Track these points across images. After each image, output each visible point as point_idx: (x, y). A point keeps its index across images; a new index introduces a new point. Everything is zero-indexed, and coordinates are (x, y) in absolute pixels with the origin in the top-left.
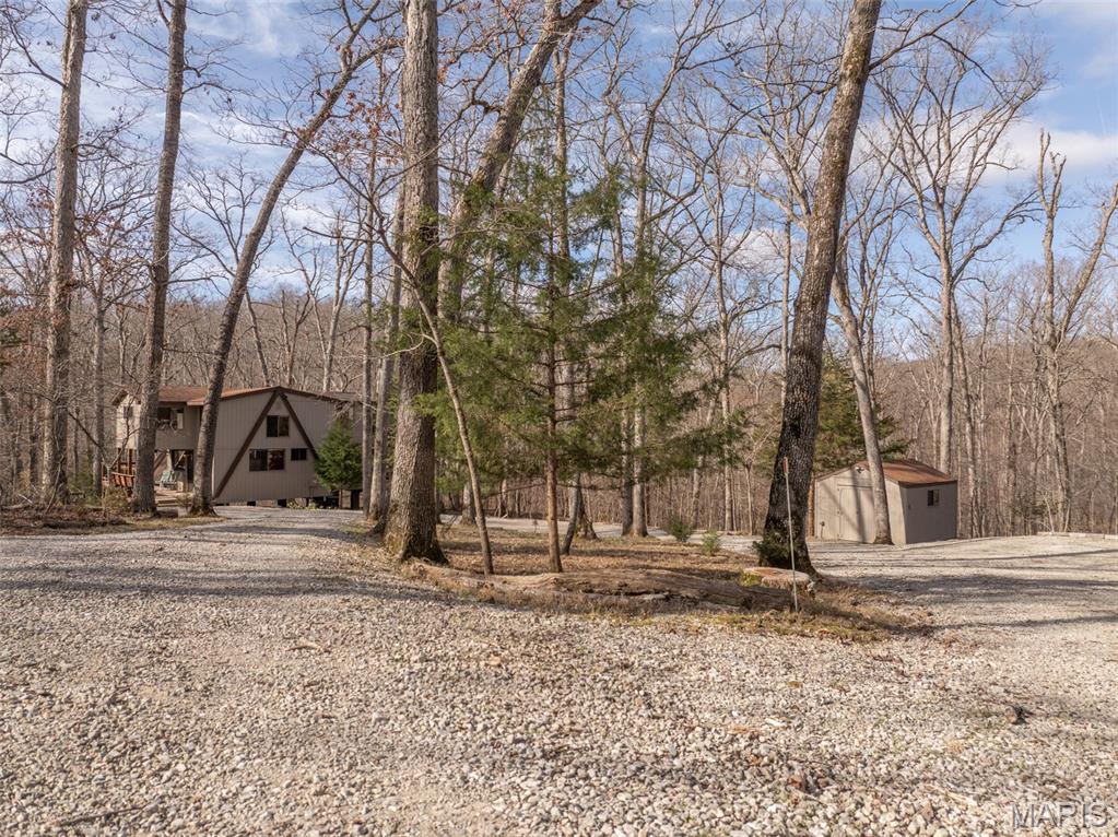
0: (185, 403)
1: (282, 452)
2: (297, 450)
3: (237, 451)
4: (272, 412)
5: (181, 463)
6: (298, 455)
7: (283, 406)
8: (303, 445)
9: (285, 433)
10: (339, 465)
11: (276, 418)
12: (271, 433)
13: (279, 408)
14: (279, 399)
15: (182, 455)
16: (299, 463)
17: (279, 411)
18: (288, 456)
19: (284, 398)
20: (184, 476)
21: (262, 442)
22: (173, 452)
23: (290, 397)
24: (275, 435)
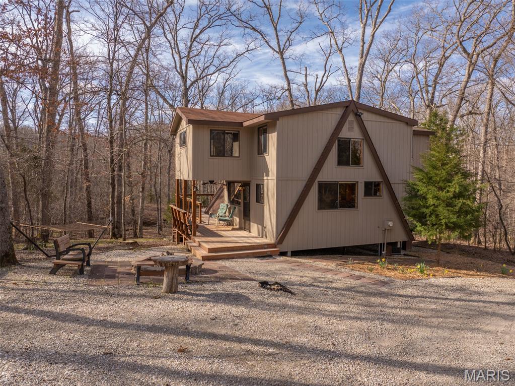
0: (241, 123)
1: (352, 187)
2: (371, 183)
3: (304, 183)
4: (345, 133)
5: (237, 196)
6: (372, 189)
7: (356, 126)
8: (376, 177)
9: (357, 162)
11: (348, 141)
12: (342, 161)
14: (351, 118)
15: (238, 187)
16: (371, 200)
17: (351, 132)
18: (361, 190)
19: (358, 116)
20: (239, 210)
21: (333, 173)
22: (230, 184)
23: (366, 116)
24: (347, 163)
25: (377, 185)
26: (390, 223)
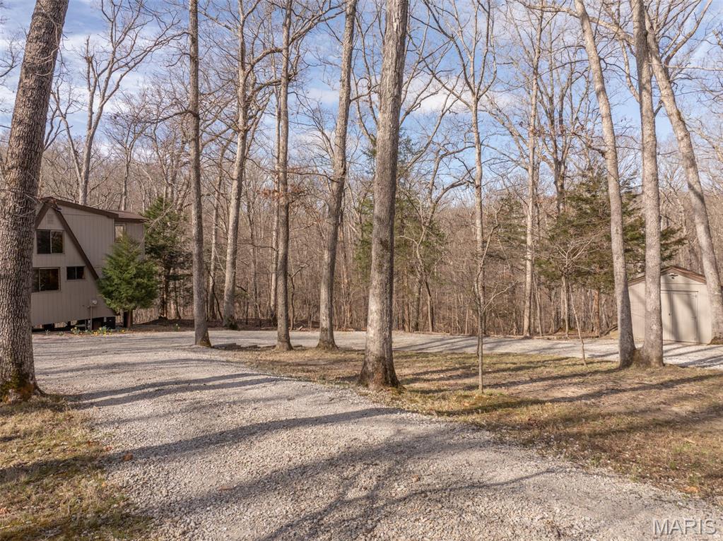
1: (55, 272)
2: (74, 268)
4: (44, 226)
6: (75, 273)
7: (55, 220)
8: (79, 263)
9: (59, 249)
10: (129, 283)
11: (48, 232)
13: (50, 222)
14: (50, 212)
16: (75, 283)
17: (51, 224)
18: (63, 275)
19: (57, 210)
23: (64, 211)
24: (47, 251)
25: (80, 270)
26: (94, 302)
